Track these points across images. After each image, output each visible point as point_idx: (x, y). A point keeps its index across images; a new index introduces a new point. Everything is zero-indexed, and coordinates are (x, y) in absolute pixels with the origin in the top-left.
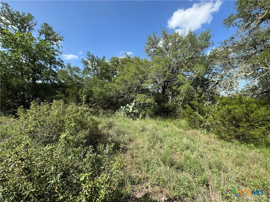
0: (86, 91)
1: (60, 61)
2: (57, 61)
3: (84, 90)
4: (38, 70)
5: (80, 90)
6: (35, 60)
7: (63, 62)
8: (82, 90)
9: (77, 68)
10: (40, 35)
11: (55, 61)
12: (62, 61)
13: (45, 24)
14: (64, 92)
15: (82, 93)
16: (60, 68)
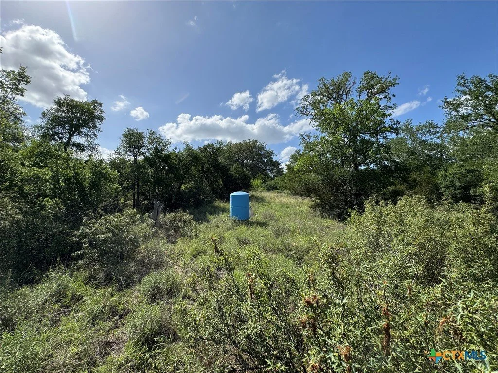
0: (457, 174)
1: (394, 124)
2: (387, 126)
3: (450, 171)
4: (362, 149)
5: (441, 173)
6: (355, 136)
7: (399, 123)
8: (446, 171)
9: (427, 124)
10: (360, 95)
11: (385, 127)
12: (397, 122)
13: (365, 74)
14: (405, 180)
15: (445, 178)
16: (394, 136)
